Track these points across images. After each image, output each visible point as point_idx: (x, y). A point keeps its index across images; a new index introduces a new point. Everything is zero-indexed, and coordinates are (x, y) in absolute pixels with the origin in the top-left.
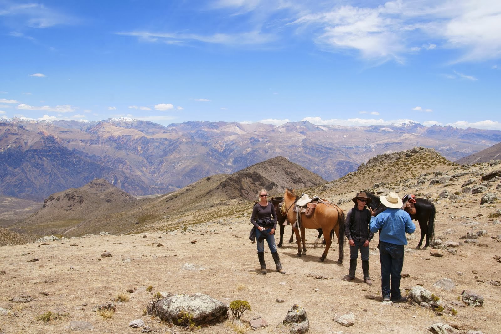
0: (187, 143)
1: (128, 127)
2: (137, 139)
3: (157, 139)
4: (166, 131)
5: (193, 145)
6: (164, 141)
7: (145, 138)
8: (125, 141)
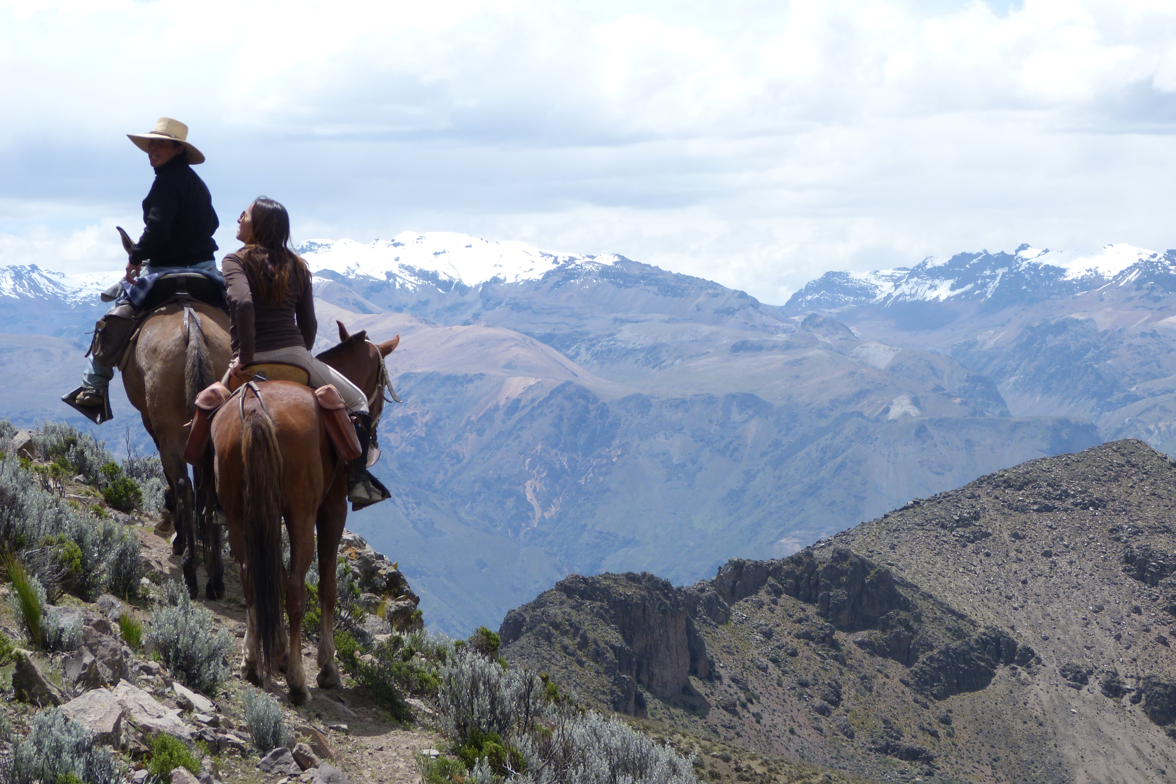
0: (921, 431)
1: (453, 309)
2: (514, 406)
3: (681, 404)
4: (753, 337)
5: (969, 444)
6: (736, 416)
7: (584, 394)
8: (421, 421)
